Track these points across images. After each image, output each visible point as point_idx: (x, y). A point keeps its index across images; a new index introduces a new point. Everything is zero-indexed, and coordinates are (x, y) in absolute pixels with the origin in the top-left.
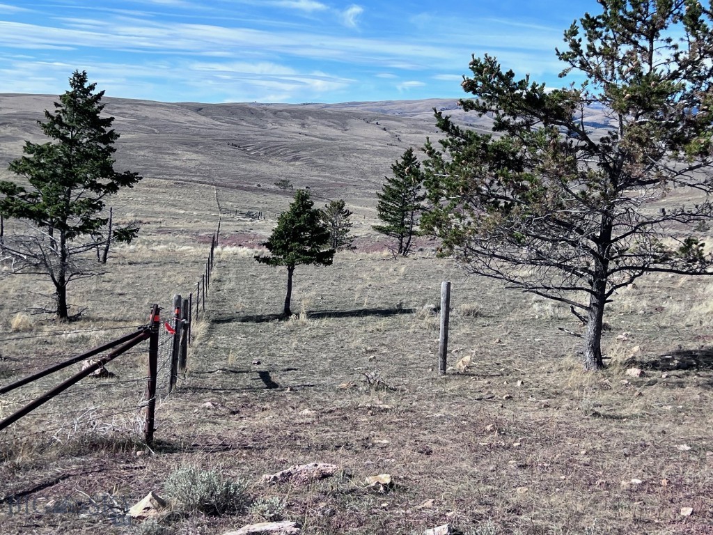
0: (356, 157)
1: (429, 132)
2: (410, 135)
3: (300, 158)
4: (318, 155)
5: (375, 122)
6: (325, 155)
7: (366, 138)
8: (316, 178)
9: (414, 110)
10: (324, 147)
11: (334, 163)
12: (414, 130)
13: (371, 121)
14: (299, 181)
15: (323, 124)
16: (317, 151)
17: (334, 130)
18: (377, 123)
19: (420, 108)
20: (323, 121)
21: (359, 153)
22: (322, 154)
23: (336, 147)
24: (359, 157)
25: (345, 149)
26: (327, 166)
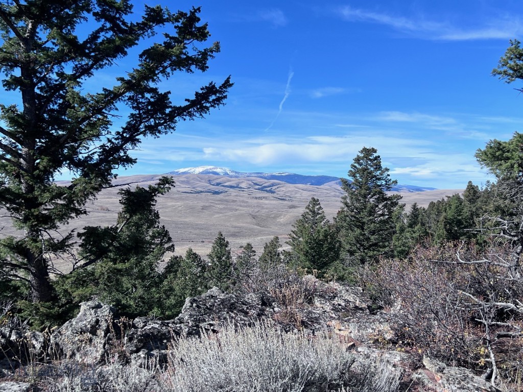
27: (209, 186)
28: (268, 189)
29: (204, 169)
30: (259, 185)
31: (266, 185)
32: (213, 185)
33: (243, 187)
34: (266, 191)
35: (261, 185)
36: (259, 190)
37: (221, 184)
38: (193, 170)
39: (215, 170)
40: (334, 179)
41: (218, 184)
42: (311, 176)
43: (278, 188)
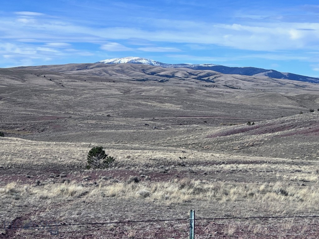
0: (46, 96)
1: (80, 81)
2: (69, 83)
3: (2, 98)
4: (15, 95)
5: (43, 76)
6: (21, 95)
7: (41, 85)
8: (24, 113)
9: (60, 70)
10: (19, 90)
11: (31, 101)
12: (70, 80)
13: (40, 75)
14: (11, 116)
15: (8, 78)
16: (14, 92)
17: (16, 81)
18: (45, 76)
19: (64, 69)
20: (8, 76)
21: (47, 93)
22: (18, 94)
23: (28, 89)
24: (48, 96)
25: (36, 91)
26: (27, 103)
27: (145, 75)
28: (206, 78)
29: (130, 60)
30: (194, 75)
31: (201, 75)
32: (148, 74)
33: (179, 76)
34: (204, 80)
35: (196, 75)
36: (197, 79)
37: (155, 73)
38: (119, 61)
39: (140, 61)
40: (262, 71)
41: (153, 74)
42: (238, 68)
43: (215, 78)
